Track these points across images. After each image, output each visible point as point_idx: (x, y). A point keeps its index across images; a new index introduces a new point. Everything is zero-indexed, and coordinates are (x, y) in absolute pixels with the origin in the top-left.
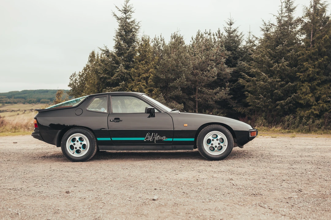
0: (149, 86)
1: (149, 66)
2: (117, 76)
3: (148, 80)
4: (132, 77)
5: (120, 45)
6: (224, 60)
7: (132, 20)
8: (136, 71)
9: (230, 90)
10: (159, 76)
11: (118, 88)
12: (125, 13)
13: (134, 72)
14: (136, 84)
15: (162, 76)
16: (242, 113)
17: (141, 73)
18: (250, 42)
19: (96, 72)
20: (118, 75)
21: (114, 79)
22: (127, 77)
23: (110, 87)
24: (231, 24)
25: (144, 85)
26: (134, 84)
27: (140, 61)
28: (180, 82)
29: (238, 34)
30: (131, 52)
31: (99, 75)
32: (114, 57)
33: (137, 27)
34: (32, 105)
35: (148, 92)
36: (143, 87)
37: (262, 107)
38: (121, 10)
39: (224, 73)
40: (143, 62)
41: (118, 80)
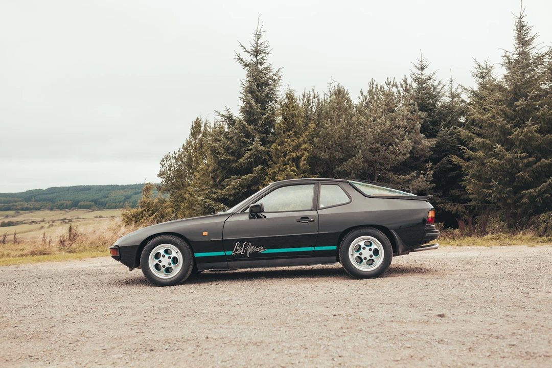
0: (301, 172)
1: (301, 139)
2: (250, 158)
3: (300, 162)
4: (274, 158)
5: (251, 107)
6: (419, 126)
7: (265, 66)
8: (279, 148)
9: (434, 175)
10: (319, 154)
11: (251, 176)
12: (256, 56)
13: (277, 149)
14: (281, 169)
15: (324, 155)
16: (453, 212)
17: (288, 151)
18: (453, 96)
19: (214, 151)
20: (251, 155)
21: (245, 161)
22: (265, 158)
23: (236, 176)
24: (422, 69)
25: (293, 171)
26: (277, 169)
27: (285, 132)
28: (353, 163)
29: (436, 84)
30: (271, 117)
31: (218, 156)
32: (244, 126)
33: (276, 78)
34: (65, 212)
36: (292, 173)
37: (496, 201)
38: (250, 51)
39: (420, 146)
40: (291, 132)
41: (250, 163)
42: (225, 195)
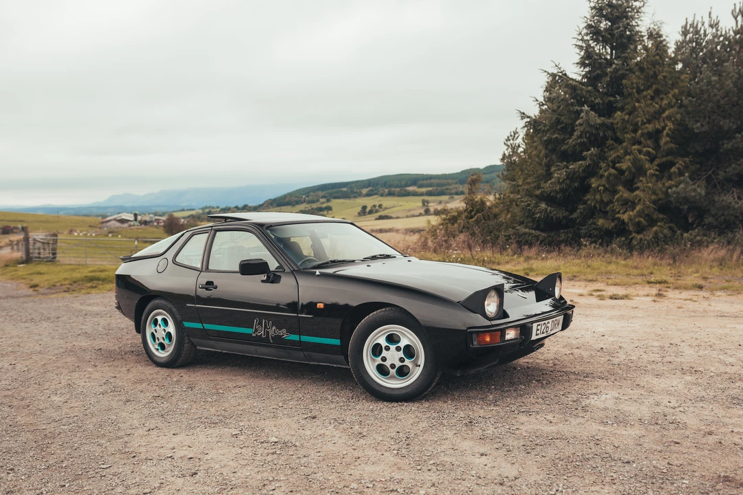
0: (664, 154)
1: (665, 102)
2: (580, 137)
3: (660, 139)
4: (618, 134)
8: (627, 118)
10: (691, 125)
11: (582, 165)
13: (624, 120)
14: (629, 151)
17: (640, 123)
20: (582, 132)
21: (574, 143)
23: (565, 163)
25: (647, 154)
26: (622, 151)
27: (639, 91)
30: (619, 70)
35: (657, 170)
36: (642, 157)
40: (649, 91)
41: (582, 144)
42: (551, 193)
